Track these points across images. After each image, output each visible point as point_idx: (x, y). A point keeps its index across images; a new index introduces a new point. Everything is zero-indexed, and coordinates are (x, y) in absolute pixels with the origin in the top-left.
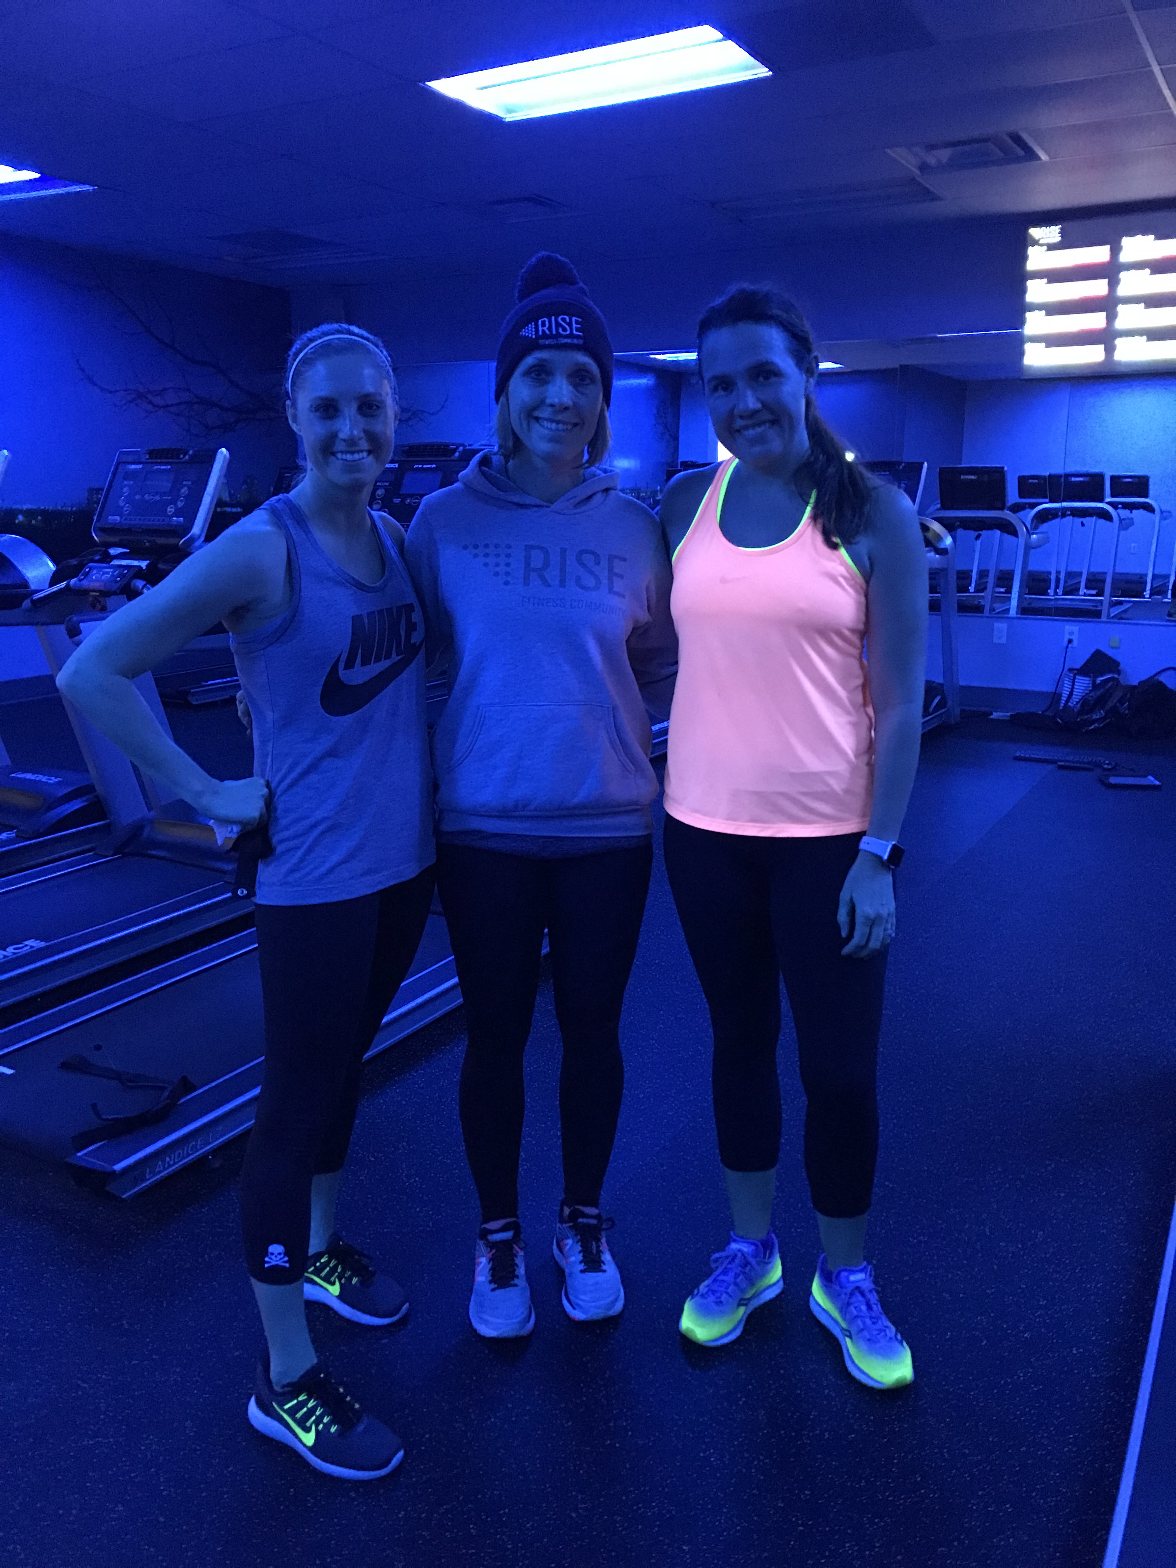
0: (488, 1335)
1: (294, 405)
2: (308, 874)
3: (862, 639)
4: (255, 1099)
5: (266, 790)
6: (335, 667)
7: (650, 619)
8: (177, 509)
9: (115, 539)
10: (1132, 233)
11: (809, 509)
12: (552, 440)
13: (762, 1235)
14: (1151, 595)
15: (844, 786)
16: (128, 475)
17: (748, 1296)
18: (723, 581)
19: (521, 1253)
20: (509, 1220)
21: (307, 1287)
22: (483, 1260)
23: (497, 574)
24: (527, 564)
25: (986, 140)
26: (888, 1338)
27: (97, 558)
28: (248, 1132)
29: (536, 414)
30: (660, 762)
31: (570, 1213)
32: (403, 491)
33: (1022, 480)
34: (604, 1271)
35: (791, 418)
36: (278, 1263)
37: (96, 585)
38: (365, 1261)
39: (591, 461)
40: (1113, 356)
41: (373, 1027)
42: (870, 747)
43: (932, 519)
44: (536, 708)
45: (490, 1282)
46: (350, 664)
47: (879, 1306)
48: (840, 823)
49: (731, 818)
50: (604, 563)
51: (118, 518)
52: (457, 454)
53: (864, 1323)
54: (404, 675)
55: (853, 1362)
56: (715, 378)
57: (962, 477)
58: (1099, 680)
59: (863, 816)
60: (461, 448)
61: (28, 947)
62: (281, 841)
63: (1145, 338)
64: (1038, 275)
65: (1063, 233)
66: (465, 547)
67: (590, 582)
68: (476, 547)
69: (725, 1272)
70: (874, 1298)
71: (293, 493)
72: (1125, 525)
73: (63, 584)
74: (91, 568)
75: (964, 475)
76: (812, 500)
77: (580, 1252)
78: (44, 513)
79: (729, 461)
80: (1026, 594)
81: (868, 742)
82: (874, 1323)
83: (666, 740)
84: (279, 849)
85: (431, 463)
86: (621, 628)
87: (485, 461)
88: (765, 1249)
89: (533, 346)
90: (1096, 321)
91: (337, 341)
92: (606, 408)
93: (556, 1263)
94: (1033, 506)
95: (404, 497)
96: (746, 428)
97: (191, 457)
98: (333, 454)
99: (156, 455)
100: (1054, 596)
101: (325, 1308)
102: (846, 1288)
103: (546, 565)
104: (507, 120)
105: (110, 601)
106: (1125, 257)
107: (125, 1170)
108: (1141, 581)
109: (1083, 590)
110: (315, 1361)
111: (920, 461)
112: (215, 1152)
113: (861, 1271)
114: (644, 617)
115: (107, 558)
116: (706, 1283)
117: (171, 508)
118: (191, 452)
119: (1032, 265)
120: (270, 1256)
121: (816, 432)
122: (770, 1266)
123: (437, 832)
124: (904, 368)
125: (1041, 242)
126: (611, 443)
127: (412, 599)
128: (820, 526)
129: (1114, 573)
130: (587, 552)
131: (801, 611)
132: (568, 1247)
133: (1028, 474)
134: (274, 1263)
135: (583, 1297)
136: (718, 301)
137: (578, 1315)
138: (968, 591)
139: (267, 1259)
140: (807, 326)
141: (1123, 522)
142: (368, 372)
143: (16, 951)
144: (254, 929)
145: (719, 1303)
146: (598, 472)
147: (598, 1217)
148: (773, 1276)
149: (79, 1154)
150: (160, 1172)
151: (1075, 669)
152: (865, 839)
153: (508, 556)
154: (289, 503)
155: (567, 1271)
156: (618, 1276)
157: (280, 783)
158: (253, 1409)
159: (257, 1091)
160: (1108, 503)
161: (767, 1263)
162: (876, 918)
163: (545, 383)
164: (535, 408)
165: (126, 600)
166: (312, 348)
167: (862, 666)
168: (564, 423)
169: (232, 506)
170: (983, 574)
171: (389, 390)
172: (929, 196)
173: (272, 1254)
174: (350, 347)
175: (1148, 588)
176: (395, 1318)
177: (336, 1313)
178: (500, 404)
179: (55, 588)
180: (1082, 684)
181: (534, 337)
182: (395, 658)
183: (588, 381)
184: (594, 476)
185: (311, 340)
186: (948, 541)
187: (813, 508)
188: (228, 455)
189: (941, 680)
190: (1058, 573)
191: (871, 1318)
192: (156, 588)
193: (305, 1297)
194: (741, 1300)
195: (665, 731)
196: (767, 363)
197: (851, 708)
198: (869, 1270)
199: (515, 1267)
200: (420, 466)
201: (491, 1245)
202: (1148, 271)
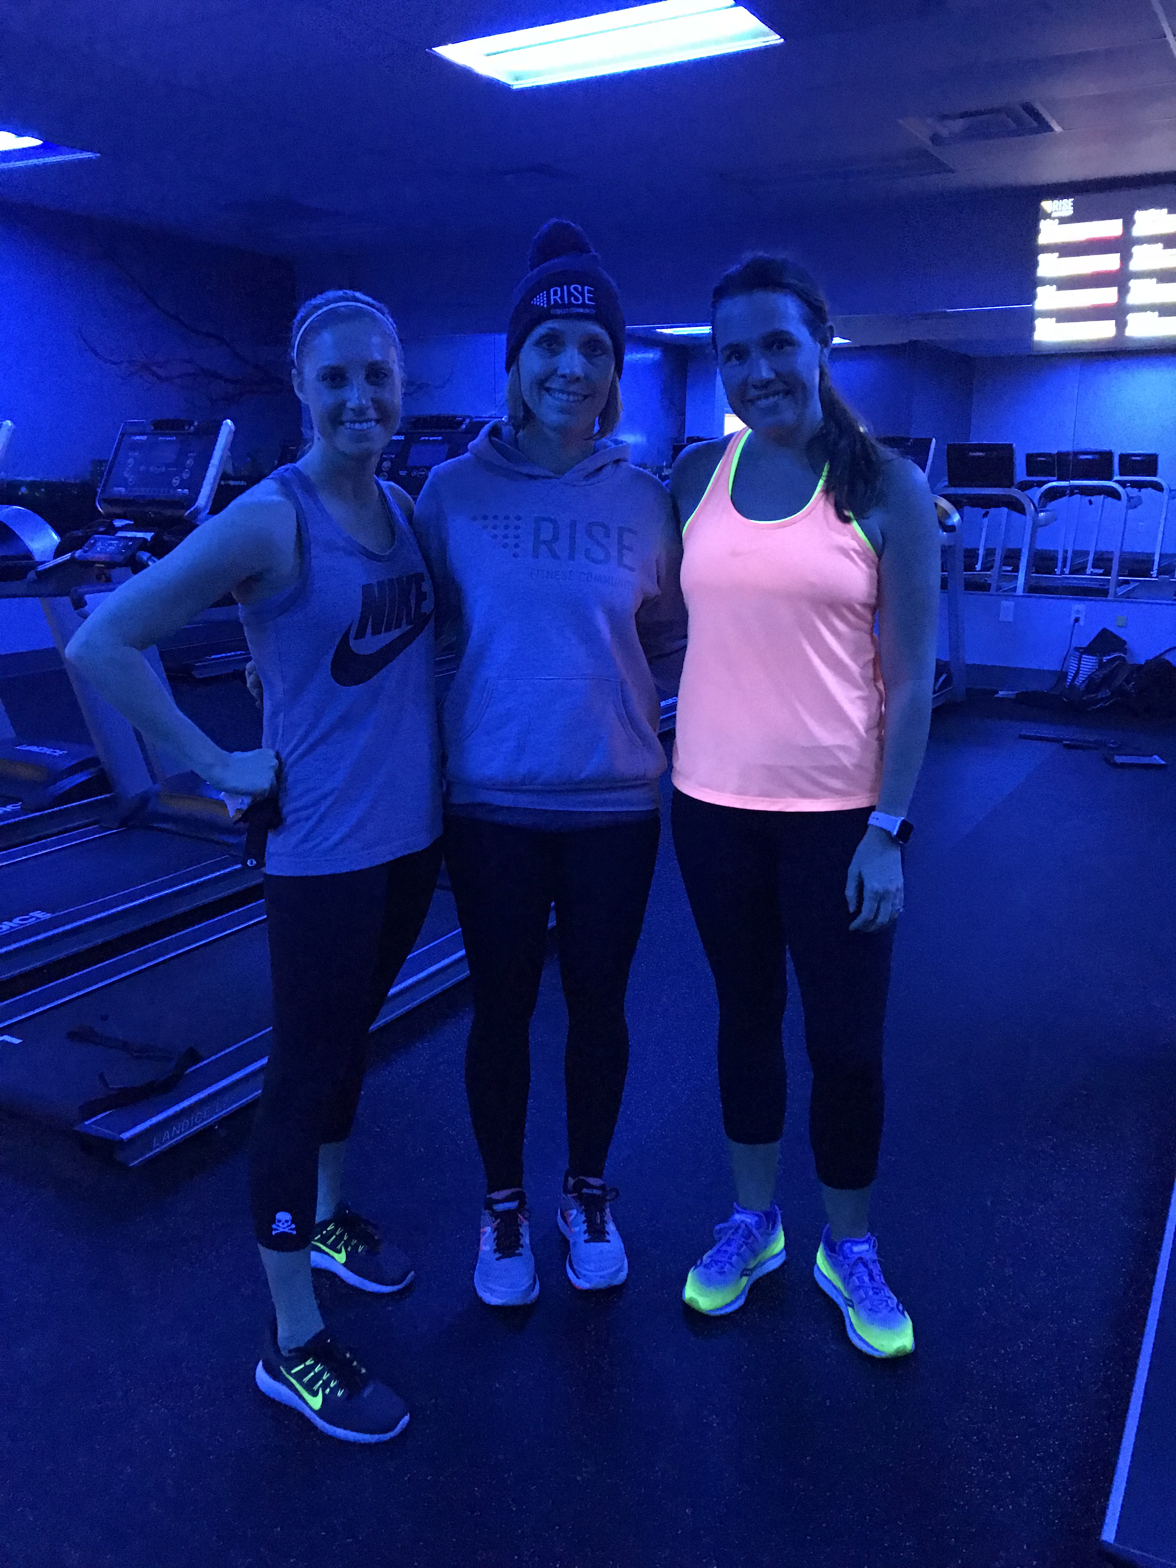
0: (493, 1304)
1: (300, 373)
2: (318, 845)
3: (873, 614)
4: (262, 1069)
5: (276, 761)
6: (346, 635)
7: (660, 593)
8: (182, 480)
9: (118, 510)
10: (1144, 207)
11: (821, 482)
12: (562, 411)
13: (766, 1207)
14: (1159, 573)
15: (855, 761)
16: (135, 446)
17: (751, 1266)
18: (735, 554)
19: (526, 1223)
20: (513, 1190)
21: (314, 1255)
22: (488, 1229)
23: (505, 546)
24: (537, 536)
25: (998, 111)
26: (889, 1309)
27: (102, 529)
28: (254, 1103)
29: (547, 385)
30: (668, 738)
31: (574, 1184)
32: (410, 463)
33: (1030, 458)
34: (608, 1241)
35: (804, 387)
36: (285, 1230)
37: (103, 557)
38: (370, 1229)
39: (602, 433)
40: (1124, 332)
41: (380, 999)
42: (880, 723)
43: (940, 495)
44: (544, 681)
45: (495, 1251)
46: (360, 635)
47: (882, 1277)
48: (848, 798)
49: (740, 792)
50: (614, 534)
51: (123, 490)
52: (464, 426)
53: (866, 1293)
54: (414, 645)
55: (854, 1331)
56: (730, 346)
57: (971, 454)
58: (1105, 659)
59: (872, 790)
60: (468, 421)
61: (34, 919)
62: (290, 813)
63: (1157, 313)
64: (1049, 249)
65: (1075, 206)
66: (474, 519)
67: (600, 555)
68: (485, 518)
69: (728, 1243)
70: (876, 1269)
71: (299, 464)
72: (1133, 503)
73: (68, 556)
74: (96, 541)
75: (972, 451)
76: (825, 473)
77: (584, 1222)
78: (49, 485)
79: (741, 433)
80: (1033, 573)
81: (878, 716)
82: (876, 1293)
83: (675, 716)
84: (290, 820)
85: (439, 434)
86: (631, 602)
87: (495, 431)
88: (768, 1221)
89: (545, 315)
90: (1108, 296)
91: (342, 309)
92: (617, 379)
93: (561, 1233)
94: (1040, 484)
95: (410, 470)
96: (759, 398)
97: (197, 429)
98: (342, 423)
99: (161, 426)
100: (1062, 575)
101: (332, 1276)
102: (848, 1258)
103: (555, 538)
104: (515, 87)
105: (116, 572)
106: (1137, 231)
107: (132, 1140)
108: (1148, 560)
109: (1089, 570)
110: (322, 1327)
111: (928, 436)
112: (221, 1122)
113: (867, 1241)
114: (653, 589)
115: (112, 530)
116: (709, 1253)
117: (176, 479)
118: (196, 424)
119: (1043, 239)
120: (277, 1223)
121: (830, 405)
122: (772, 1236)
123: (446, 804)
124: (914, 344)
125: (1053, 215)
126: (622, 414)
127: (422, 569)
128: (832, 501)
129: (1122, 553)
130: (597, 524)
131: (813, 585)
132: (573, 1217)
133: (1036, 452)
134: (282, 1230)
135: (587, 1267)
136: (733, 268)
137: (582, 1284)
138: (974, 569)
139: (274, 1226)
140: (822, 295)
141: (1131, 500)
142: (376, 340)
143: (21, 922)
144: (264, 900)
145: (722, 1273)
146: (609, 443)
147: (602, 1188)
148: (774, 1248)
149: (87, 1123)
150: (166, 1141)
151: (1081, 648)
152: (874, 814)
153: (517, 528)
154: (297, 472)
155: (571, 1241)
156: (622, 1245)
157: (291, 753)
158: (261, 1374)
159: (265, 1061)
160: (1116, 481)
161: (770, 1235)
162: (884, 893)
163: (554, 353)
164: (547, 379)
165: (131, 572)
166: (318, 316)
167: (873, 641)
168: (574, 394)
169: (234, 479)
170: (990, 552)
171: (396, 358)
172: (941, 167)
173: (279, 1221)
174: (358, 314)
175: (1156, 567)
176: (400, 1287)
177: (342, 1281)
178: (510, 374)
179: (59, 560)
180: (1089, 663)
181: (545, 306)
182: (405, 628)
183: (599, 352)
184: (606, 447)
185: (317, 307)
186: (956, 518)
187: (826, 481)
188: (233, 428)
189: (947, 659)
190: (1066, 552)
191: (873, 1288)
192: (162, 560)
193: (313, 1265)
194: (744, 1270)
195: (673, 707)
196: (782, 332)
197: (861, 681)
198: (873, 1241)
199: (521, 1237)
200: (427, 438)
201: (496, 1215)
202: (1160, 245)
